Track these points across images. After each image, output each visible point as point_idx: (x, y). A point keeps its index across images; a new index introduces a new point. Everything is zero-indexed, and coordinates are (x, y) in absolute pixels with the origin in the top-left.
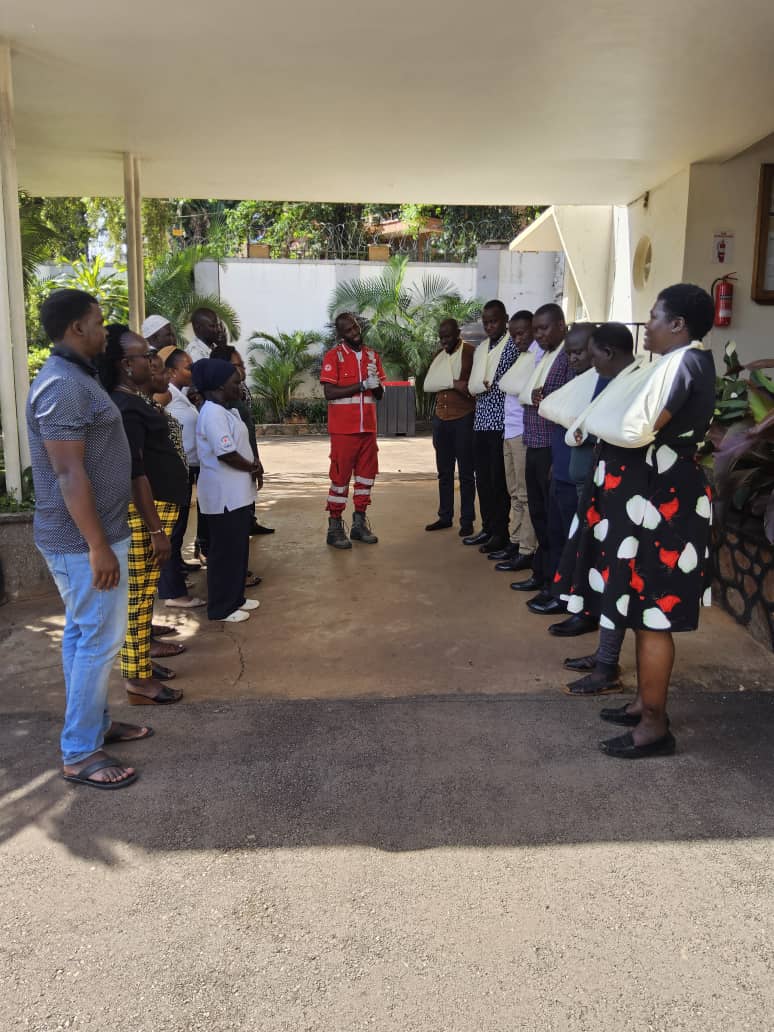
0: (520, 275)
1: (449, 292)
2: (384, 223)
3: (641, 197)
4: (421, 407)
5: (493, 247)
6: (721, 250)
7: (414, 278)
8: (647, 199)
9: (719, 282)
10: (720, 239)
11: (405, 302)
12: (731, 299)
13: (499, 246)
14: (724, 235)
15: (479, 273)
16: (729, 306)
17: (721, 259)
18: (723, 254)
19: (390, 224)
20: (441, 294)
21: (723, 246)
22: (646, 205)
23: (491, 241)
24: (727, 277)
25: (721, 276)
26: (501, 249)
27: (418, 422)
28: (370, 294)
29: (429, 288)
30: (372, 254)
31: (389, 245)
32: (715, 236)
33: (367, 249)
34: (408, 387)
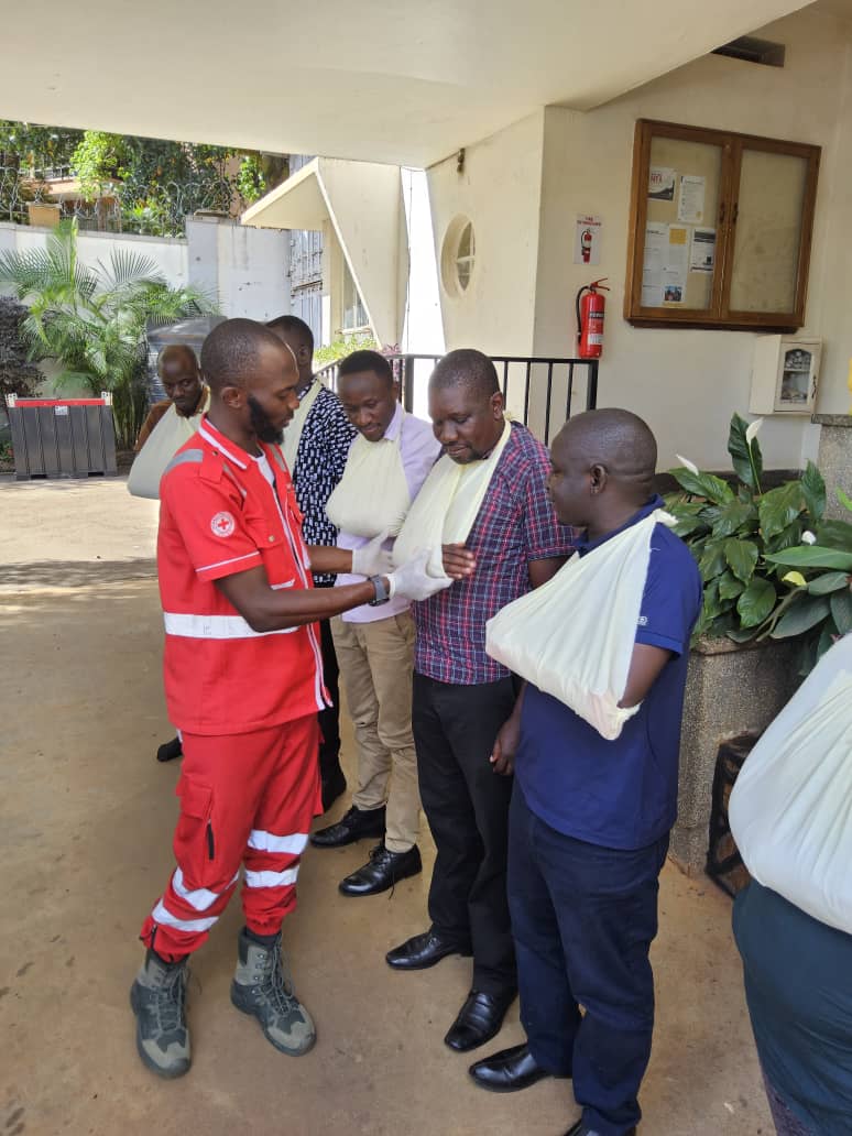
0: (246, 260)
1: (150, 275)
2: (52, 180)
3: (452, 156)
4: (122, 433)
5: (207, 219)
6: (587, 244)
7: (96, 253)
8: (461, 160)
9: (585, 292)
10: (584, 228)
11: (88, 287)
12: (602, 318)
13: (215, 219)
14: (589, 221)
15: (190, 252)
16: (600, 329)
17: (587, 258)
18: (589, 249)
19: (60, 182)
20: (139, 277)
21: (588, 238)
22: (461, 169)
23: (204, 211)
24: (595, 285)
25: (588, 285)
26: (219, 223)
27: (119, 454)
28: (34, 272)
29: (122, 269)
30: (32, 215)
31: (59, 206)
32: (579, 222)
33: (26, 209)
34: (101, 406)
